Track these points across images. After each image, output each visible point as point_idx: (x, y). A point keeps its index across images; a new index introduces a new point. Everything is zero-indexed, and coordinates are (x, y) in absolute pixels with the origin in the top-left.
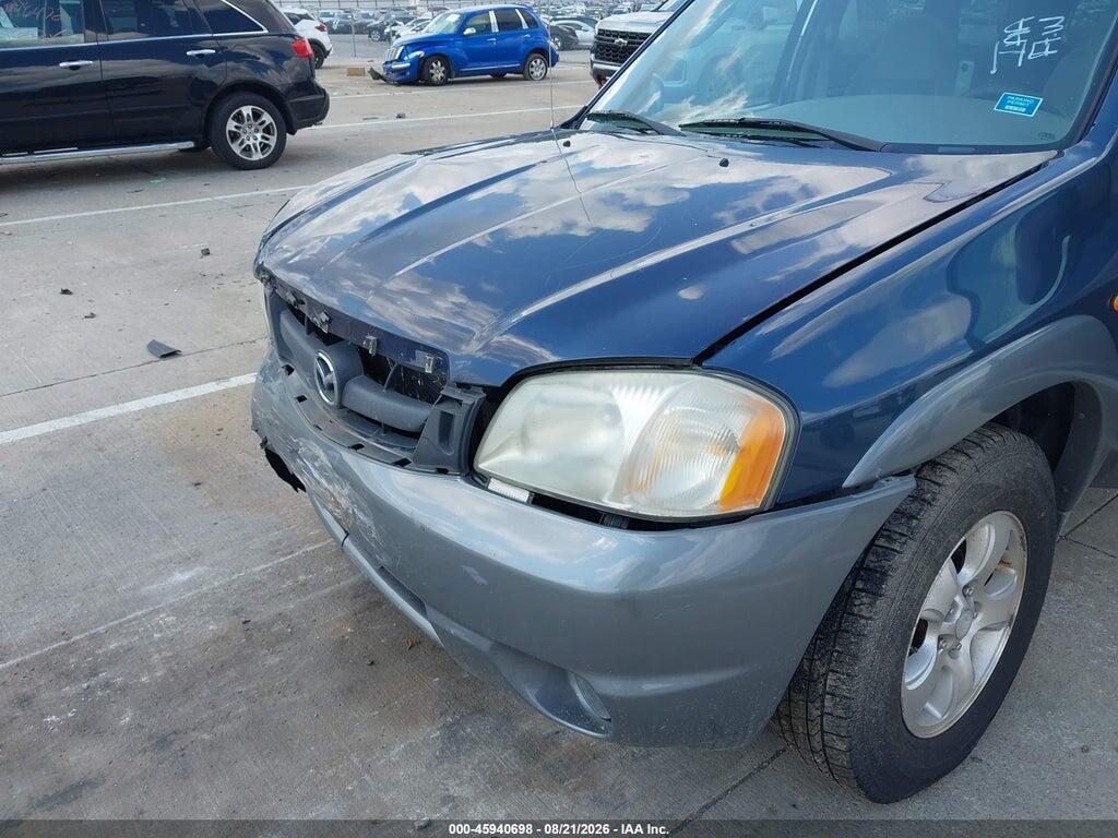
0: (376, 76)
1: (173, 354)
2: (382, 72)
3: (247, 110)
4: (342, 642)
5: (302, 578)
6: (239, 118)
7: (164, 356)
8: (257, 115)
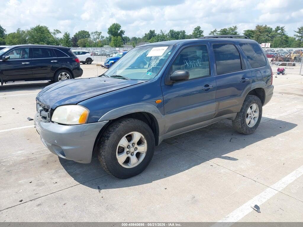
0: (103, 66)
1: (32, 120)
2: (104, 66)
3: (63, 73)
4: (44, 161)
5: (41, 152)
6: (61, 75)
7: (30, 120)
8: (66, 74)
